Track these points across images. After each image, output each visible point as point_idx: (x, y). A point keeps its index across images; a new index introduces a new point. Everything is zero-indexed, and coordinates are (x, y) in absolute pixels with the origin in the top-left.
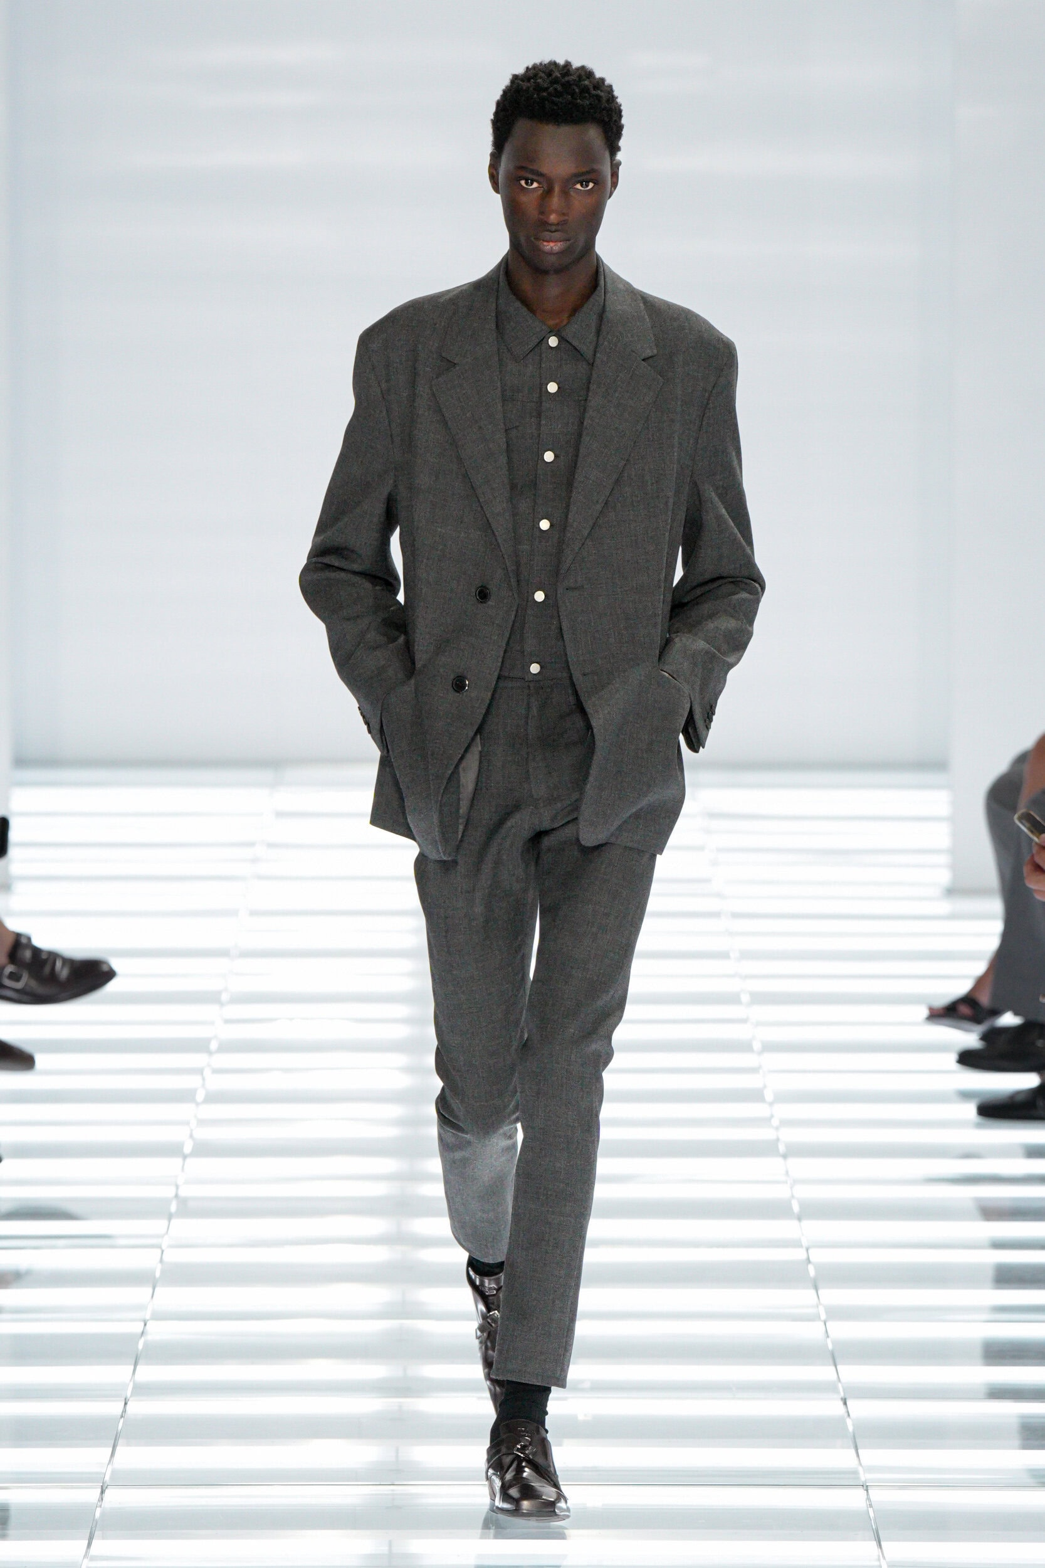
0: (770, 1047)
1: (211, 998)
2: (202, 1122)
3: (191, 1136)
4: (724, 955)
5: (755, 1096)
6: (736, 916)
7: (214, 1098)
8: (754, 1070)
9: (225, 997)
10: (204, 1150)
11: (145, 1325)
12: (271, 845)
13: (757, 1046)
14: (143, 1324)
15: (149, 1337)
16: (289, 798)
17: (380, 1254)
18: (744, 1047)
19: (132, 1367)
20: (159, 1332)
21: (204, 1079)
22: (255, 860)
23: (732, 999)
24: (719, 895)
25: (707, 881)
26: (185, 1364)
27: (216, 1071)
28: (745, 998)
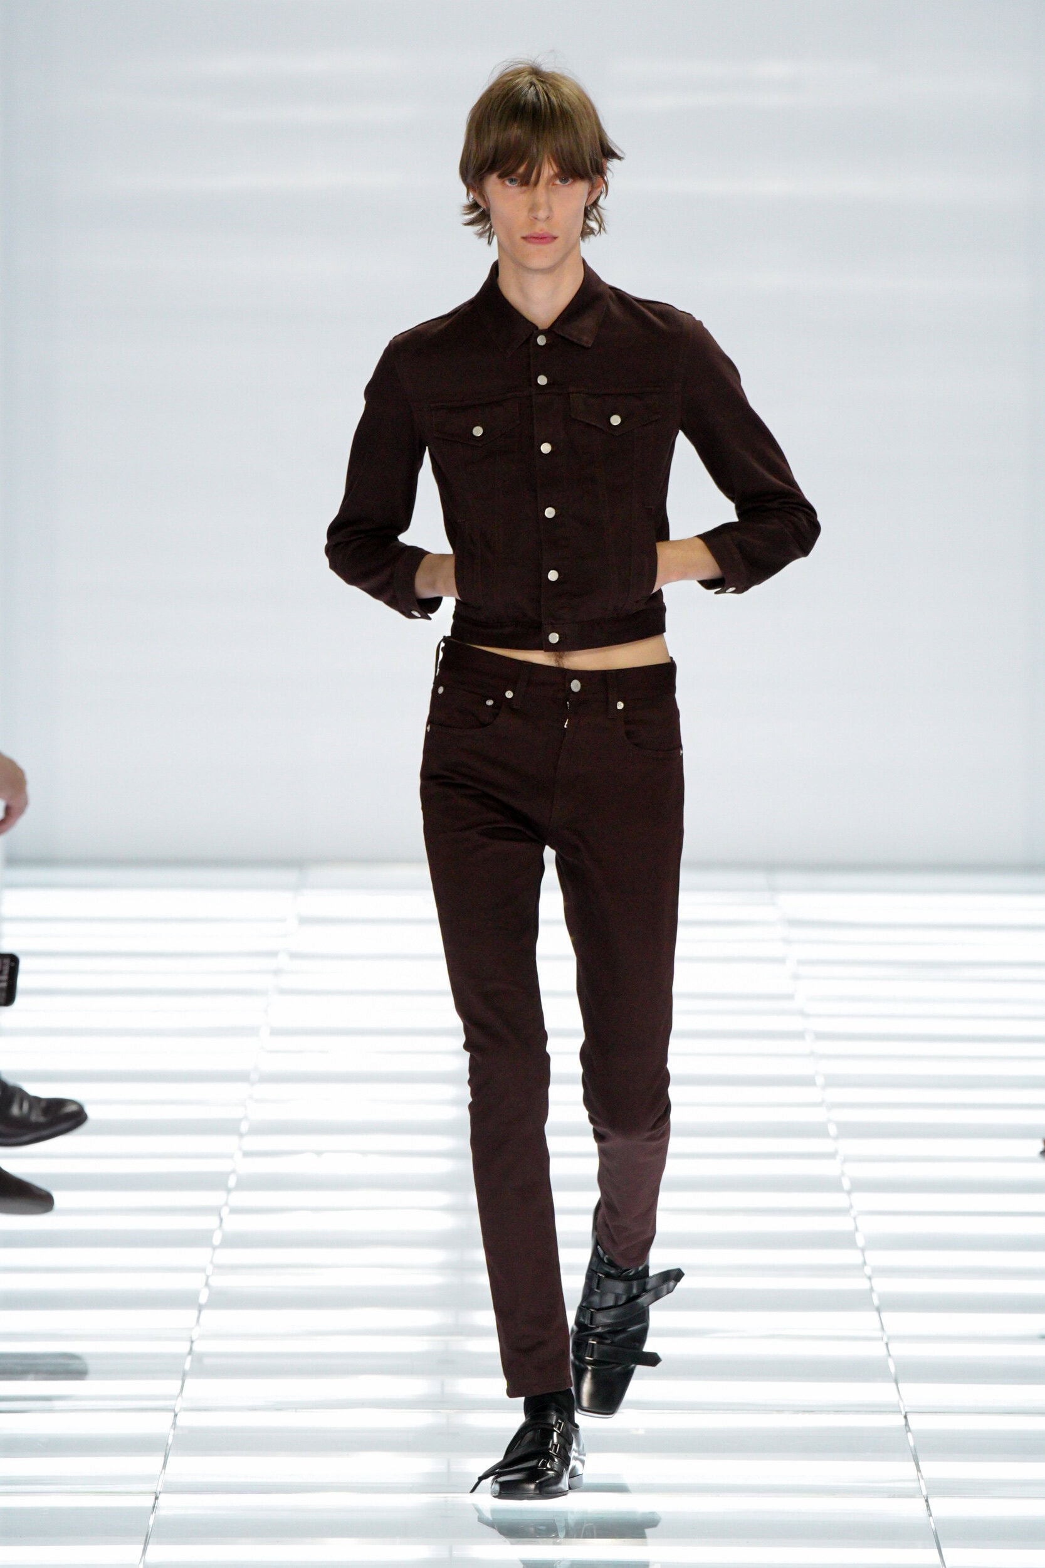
0: (860, 1186)
1: (227, 1128)
2: (220, 1268)
3: (207, 1284)
4: (807, 1081)
5: (845, 1241)
6: (820, 1036)
7: (233, 1241)
8: (843, 1211)
9: (244, 1127)
10: (223, 1300)
11: (156, 1498)
12: (294, 956)
13: (846, 1184)
14: (153, 1497)
15: (161, 1512)
16: (315, 902)
17: (422, 1419)
18: (831, 1185)
19: (142, 1546)
20: (172, 1506)
21: (221, 1220)
22: (277, 972)
23: (817, 1131)
24: (803, 1014)
25: (790, 997)
26: (202, 1543)
27: (235, 1211)
28: (832, 1130)
